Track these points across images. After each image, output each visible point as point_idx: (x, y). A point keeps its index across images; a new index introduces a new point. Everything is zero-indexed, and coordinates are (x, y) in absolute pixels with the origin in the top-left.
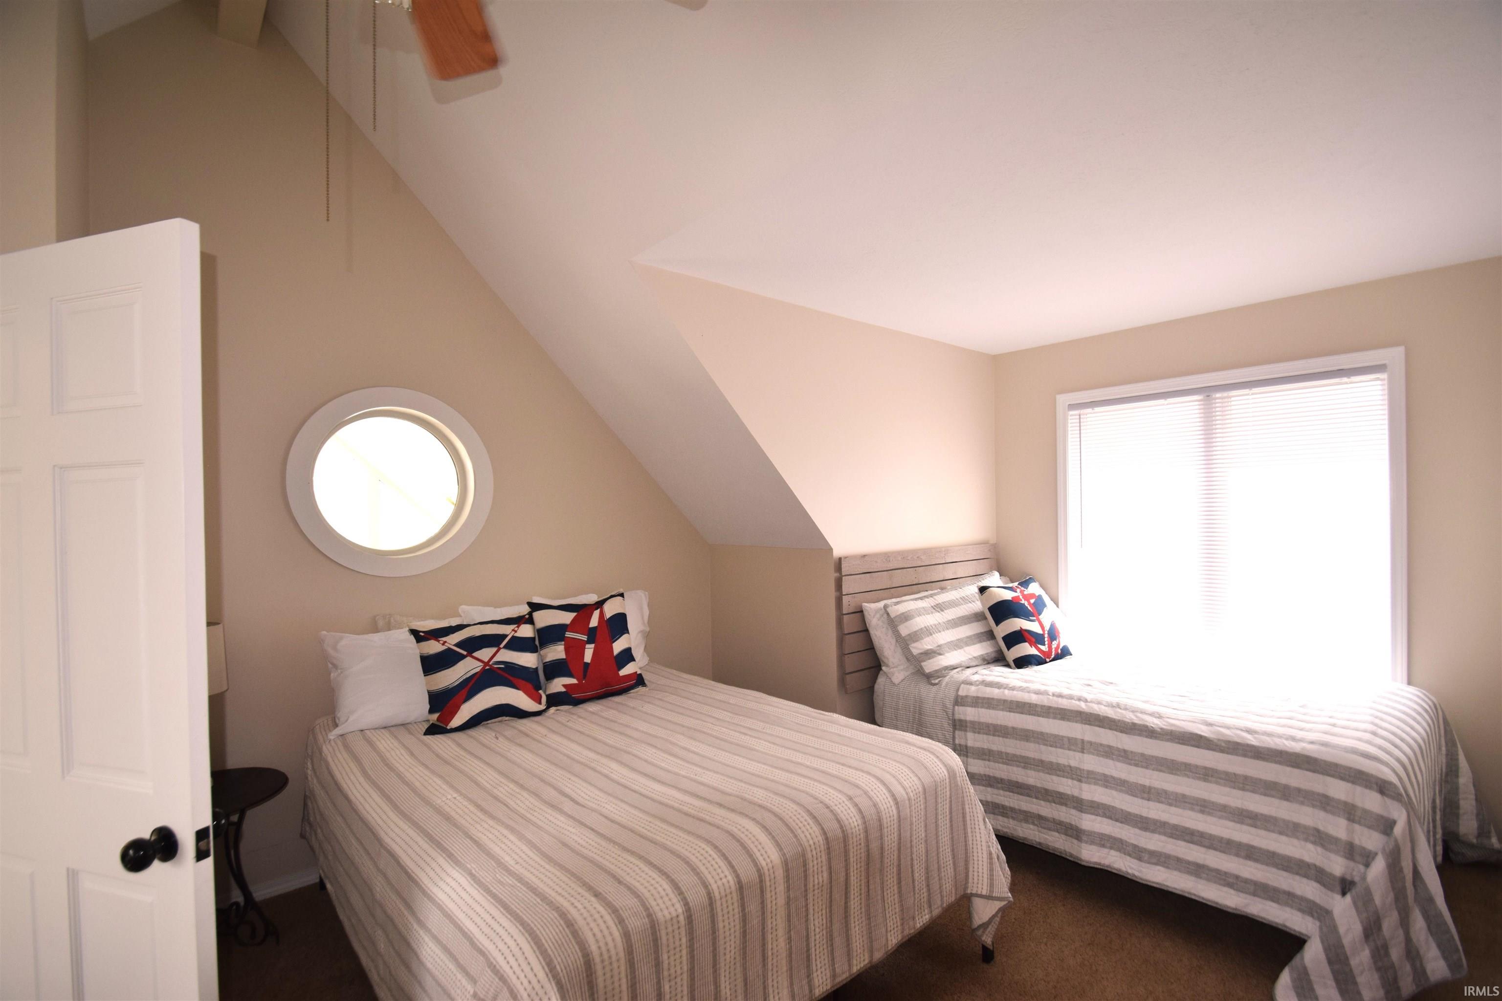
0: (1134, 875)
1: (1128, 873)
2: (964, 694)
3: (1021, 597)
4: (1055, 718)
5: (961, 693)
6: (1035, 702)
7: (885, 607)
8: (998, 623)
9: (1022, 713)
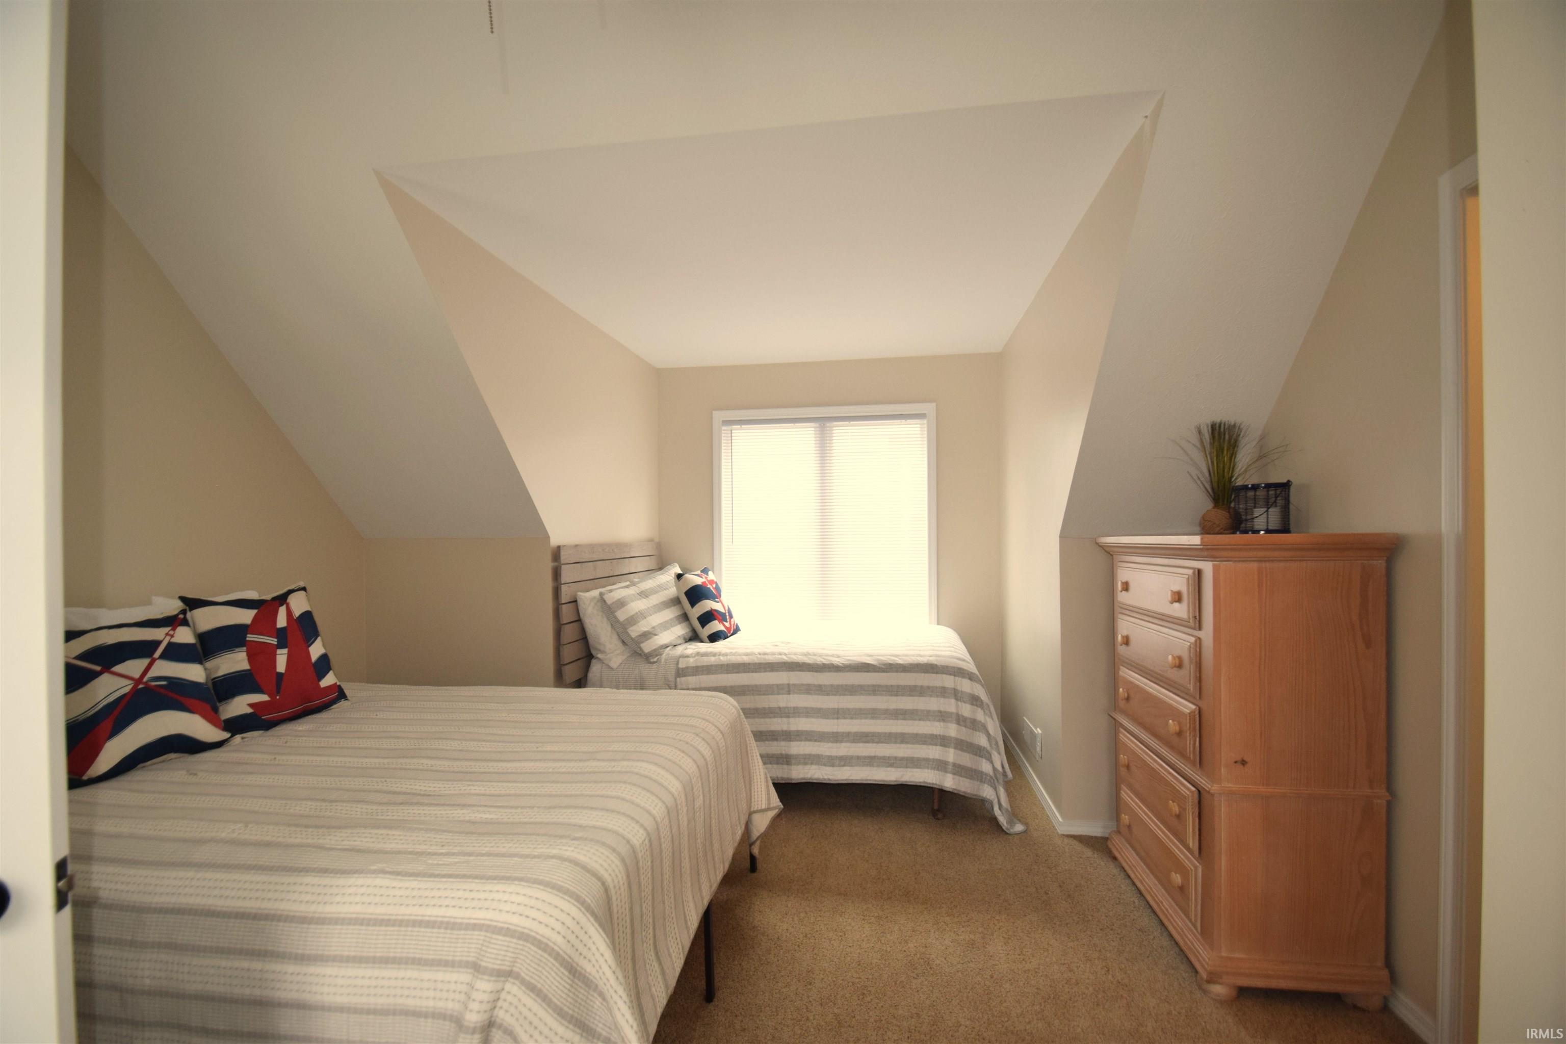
0: (829, 779)
1: (825, 779)
2: (684, 666)
3: (707, 582)
4: (765, 671)
5: (681, 666)
6: (747, 662)
7: (601, 594)
8: (693, 604)
9: (738, 673)
